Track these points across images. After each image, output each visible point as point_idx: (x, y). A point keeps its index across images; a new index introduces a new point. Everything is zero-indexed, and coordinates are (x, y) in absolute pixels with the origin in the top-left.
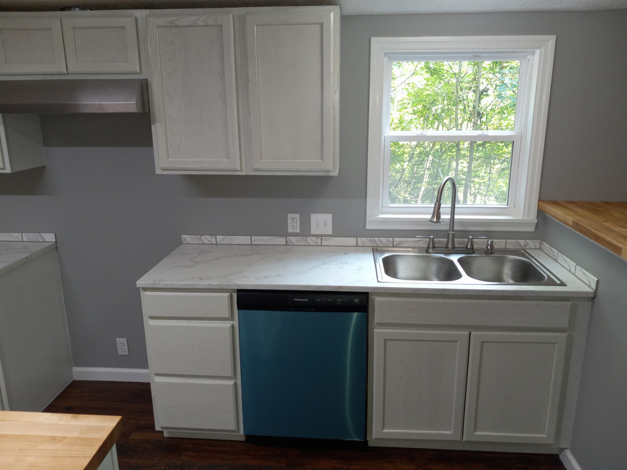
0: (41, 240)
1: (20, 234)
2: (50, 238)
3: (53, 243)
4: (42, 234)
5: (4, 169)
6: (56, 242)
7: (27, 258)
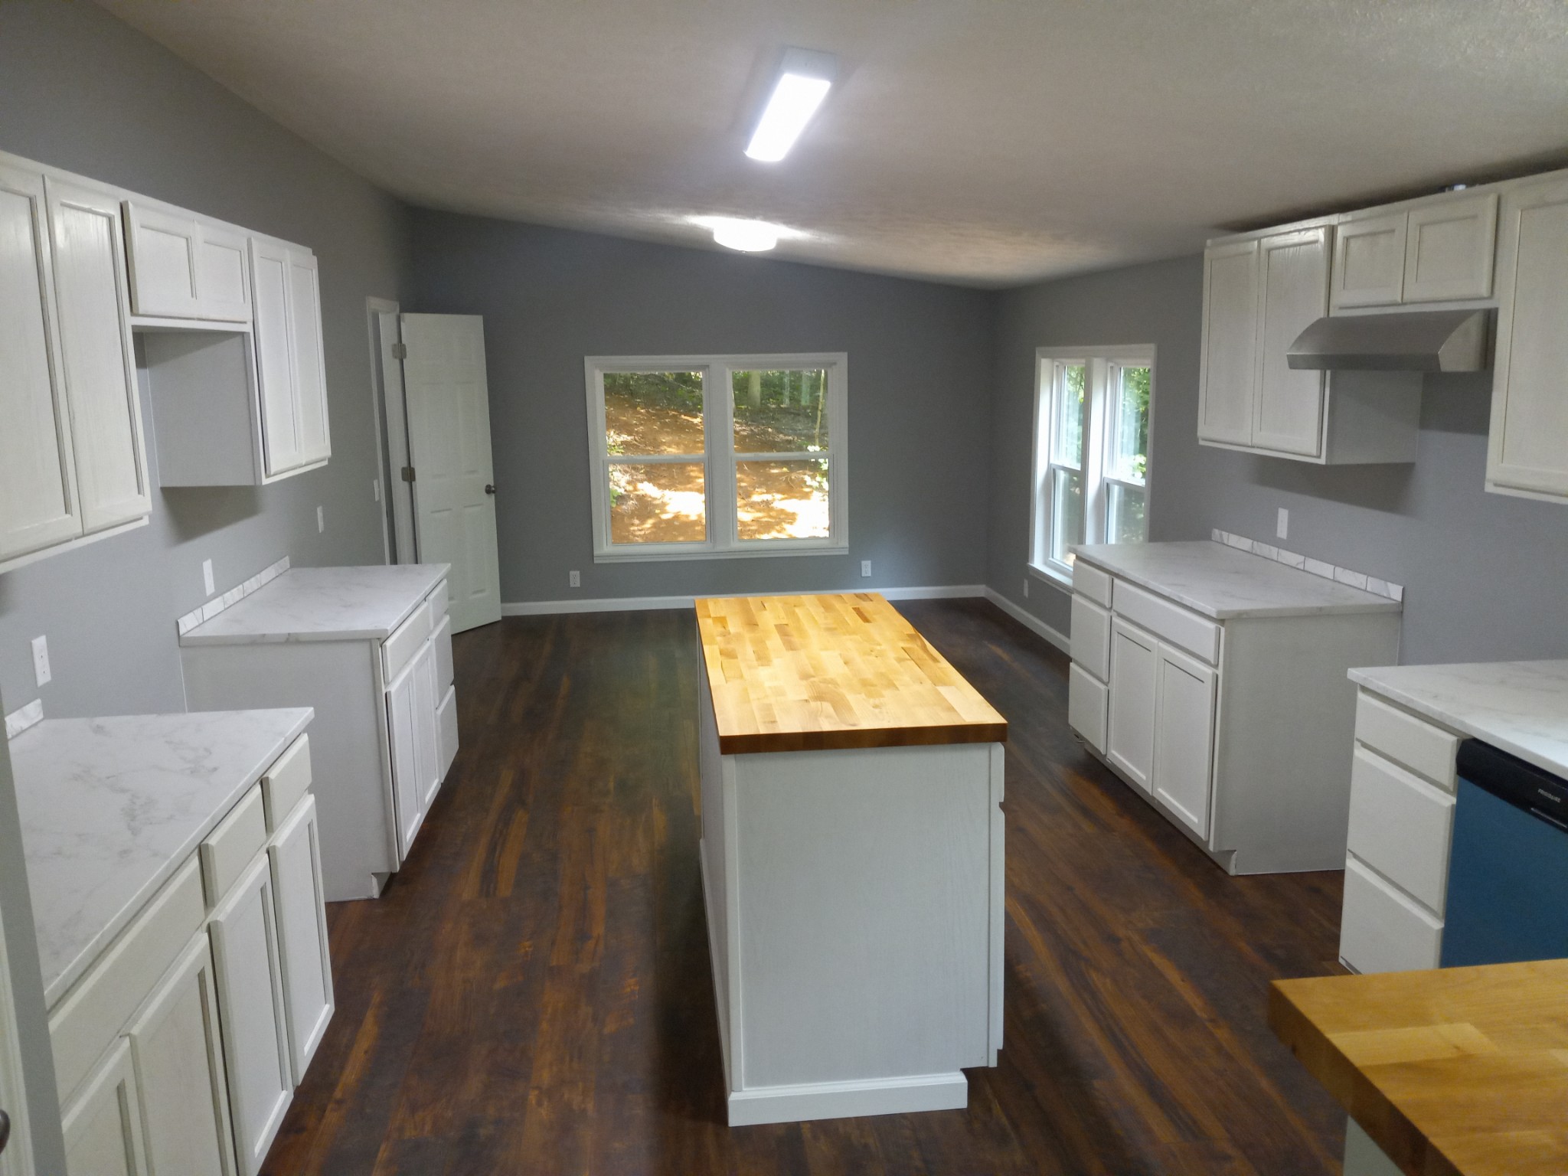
0: (1385, 595)
1: (1333, 567)
2: (1395, 592)
3: (1394, 602)
4: (1389, 584)
5: (1319, 457)
6: (1402, 602)
7: (1320, 609)
